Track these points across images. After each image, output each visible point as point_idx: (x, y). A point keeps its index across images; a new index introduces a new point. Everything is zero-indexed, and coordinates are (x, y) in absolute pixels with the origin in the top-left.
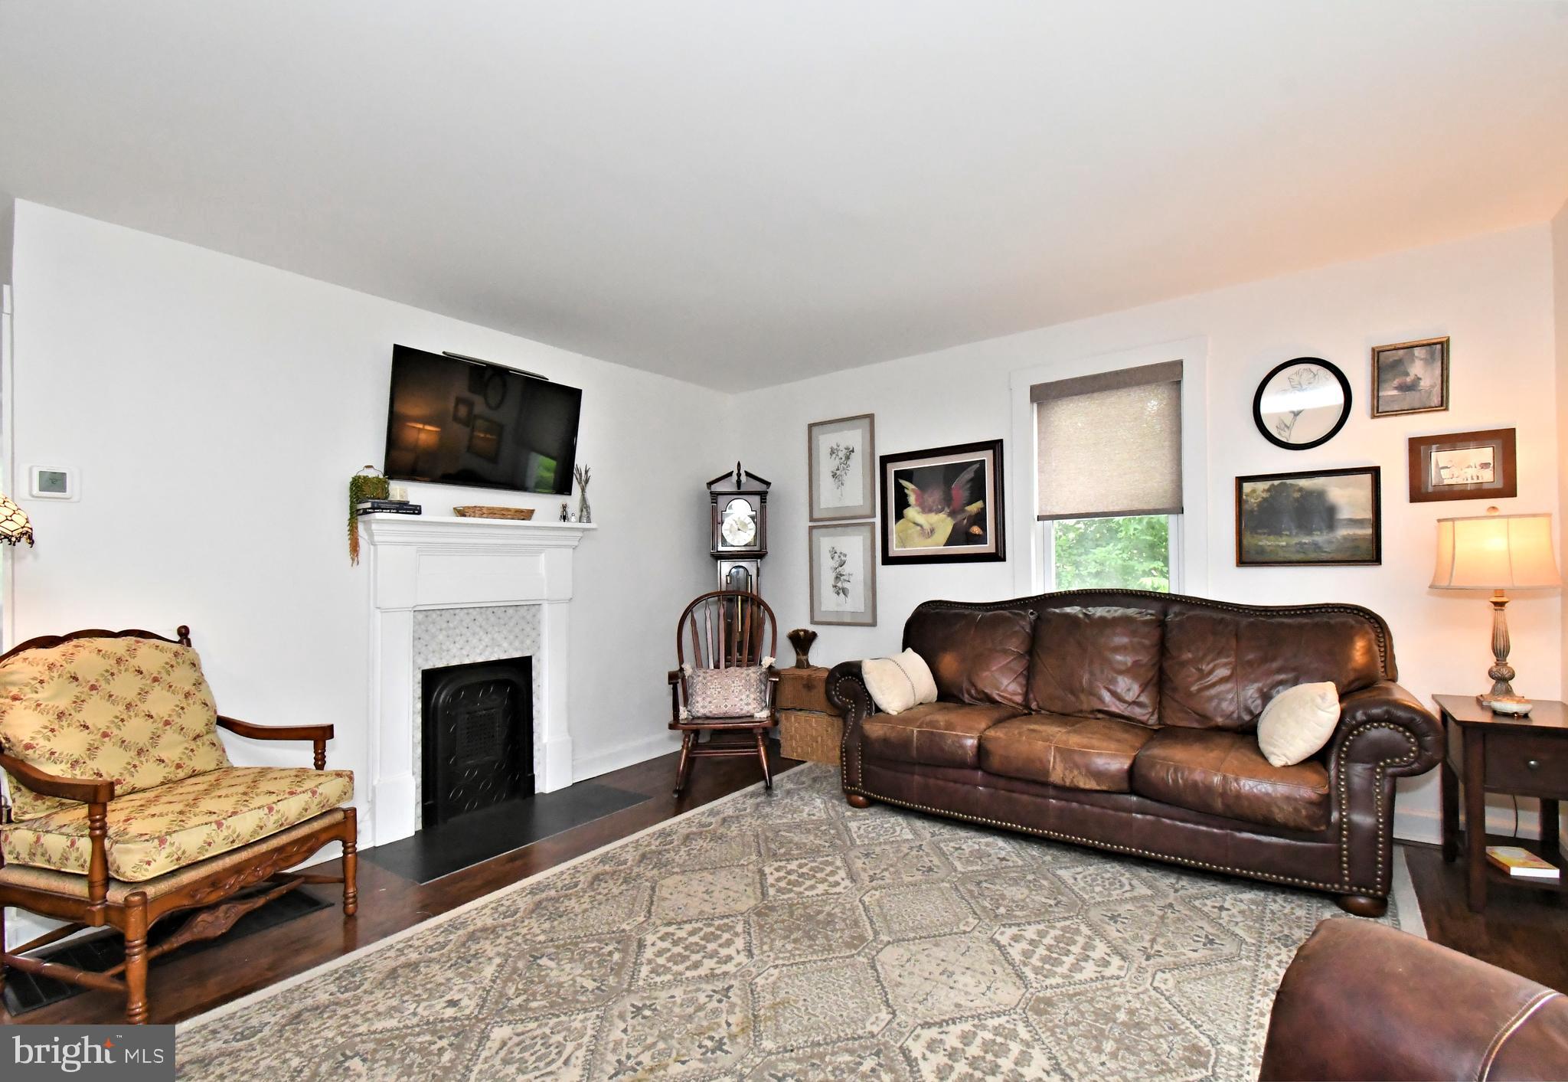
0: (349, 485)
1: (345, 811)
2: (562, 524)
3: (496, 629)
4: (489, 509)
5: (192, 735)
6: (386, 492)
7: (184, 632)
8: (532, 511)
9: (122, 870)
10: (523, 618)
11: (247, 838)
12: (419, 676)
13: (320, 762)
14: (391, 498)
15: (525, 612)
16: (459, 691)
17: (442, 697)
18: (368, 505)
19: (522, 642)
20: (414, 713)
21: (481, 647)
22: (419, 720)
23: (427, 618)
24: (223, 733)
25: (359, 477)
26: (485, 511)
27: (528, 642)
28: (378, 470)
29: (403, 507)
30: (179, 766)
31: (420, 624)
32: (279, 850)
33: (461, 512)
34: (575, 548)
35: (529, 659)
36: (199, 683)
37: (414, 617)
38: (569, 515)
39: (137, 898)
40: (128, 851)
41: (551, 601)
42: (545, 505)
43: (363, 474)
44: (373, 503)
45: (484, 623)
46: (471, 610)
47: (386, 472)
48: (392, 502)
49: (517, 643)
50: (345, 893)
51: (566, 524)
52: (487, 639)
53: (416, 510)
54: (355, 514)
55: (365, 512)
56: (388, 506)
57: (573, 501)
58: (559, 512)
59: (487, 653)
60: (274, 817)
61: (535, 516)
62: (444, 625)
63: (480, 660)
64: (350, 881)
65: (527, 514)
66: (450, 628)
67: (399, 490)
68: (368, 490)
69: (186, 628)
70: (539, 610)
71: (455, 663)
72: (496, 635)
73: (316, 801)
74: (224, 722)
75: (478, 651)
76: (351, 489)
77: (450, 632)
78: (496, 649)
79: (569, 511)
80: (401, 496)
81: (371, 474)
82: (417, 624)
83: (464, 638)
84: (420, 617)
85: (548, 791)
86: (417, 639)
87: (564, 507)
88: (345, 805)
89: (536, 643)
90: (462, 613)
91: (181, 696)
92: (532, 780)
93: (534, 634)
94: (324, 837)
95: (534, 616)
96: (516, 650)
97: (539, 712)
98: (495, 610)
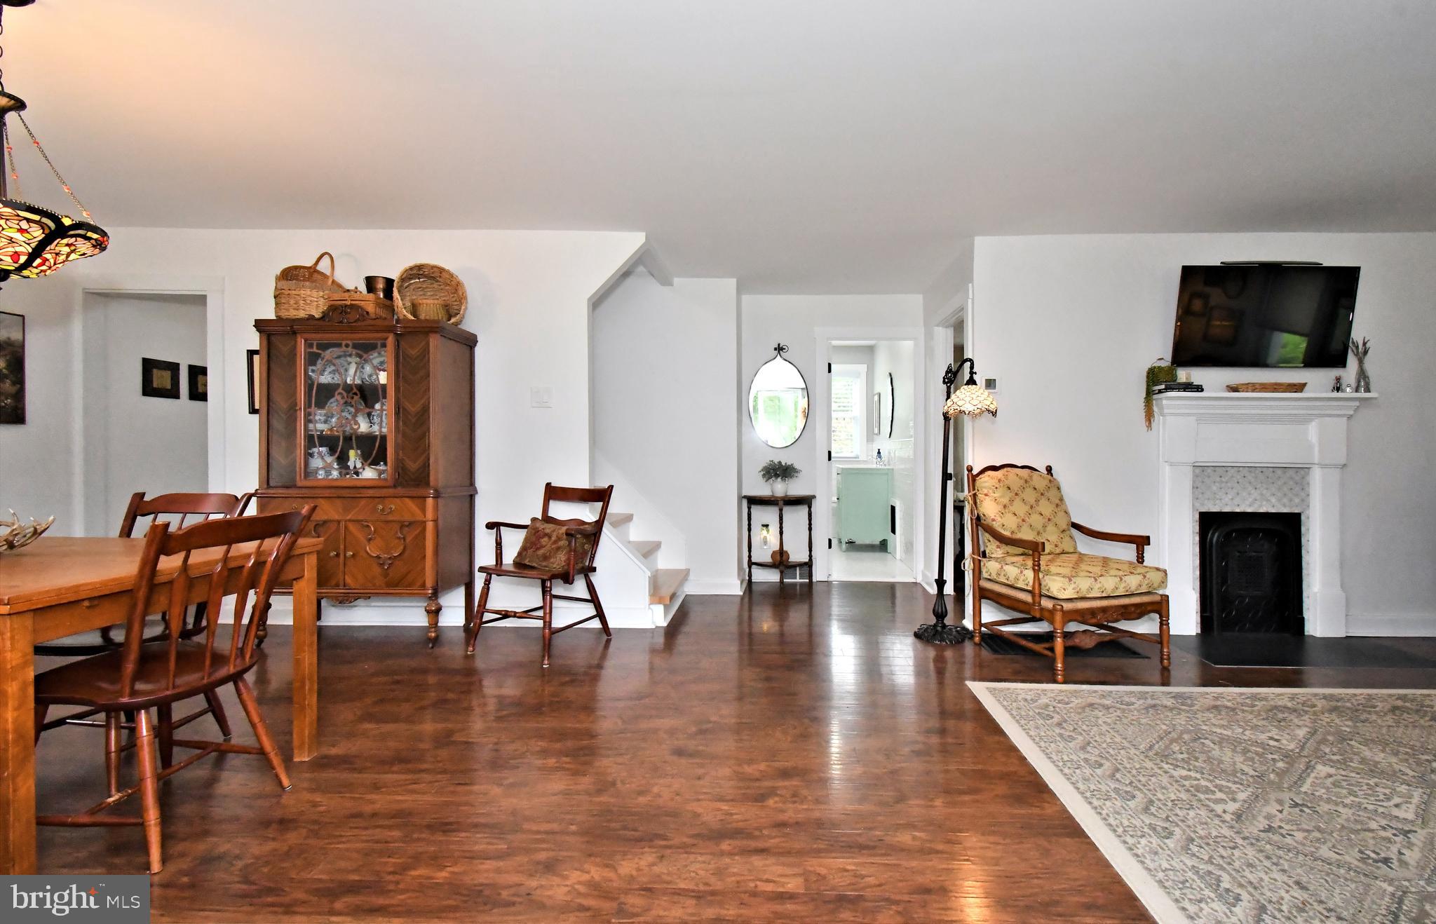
0: (1145, 374)
1: (1161, 596)
2: (1335, 394)
3: (1265, 486)
4: (1261, 384)
5: (1061, 529)
6: (1174, 378)
7: (1049, 469)
8: (1305, 385)
9: (1051, 590)
10: (1291, 478)
11: (1109, 593)
12: (1197, 516)
13: (1140, 559)
14: (1179, 381)
15: (1297, 474)
16: (1231, 533)
17: (1215, 537)
18: (1163, 387)
19: (1291, 500)
20: (1193, 544)
21: (1251, 500)
22: (1197, 550)
23: (1203, 473)
24: (1074, 532)
25: (1155, 367)
26: (1257, 386)
27: (1297, 500)
28: (1166, 363)
29: (1189, 387)
30: (1056, 546)
31: (1197, 476)
32: (1125, 607)
33: (1234, 389)
34: (1350, 417)
35: (1299, 515)
36: (1061, 499)
37: (1194, 471)
38: (1343, 387)
39: (1059, 607)
40: (1054, 580)
41: (1323, 466)
42: (1318, 379)
43: (1156, 365)
44: (1166, 385)
45: (1253, 480)
46: (1241, 469)
47: (1173, 363)
48: (1179, 384)
49: (1285, 500)
50: (1162, 652)
51: (1340, 395)
52: (1255, 494)
53: (1199, 389)
54: (1149, 393)
55: (1160, 392)
56: (1177, 387)
57: (1350, 373)
58: (1332, 383)
59: (1256, 506)
60: (1123, 585)
61: (1306, 388)
62: (1218, 479)
63: (1249, 510)
64: (1165, 644)
65: (1300, 387)
66: (1222, 482)
67: (1183, 375)
68: (1162, 376)
69: (1050, 467)
70: (1308, 474)
71: (1227, 509)
72: (1265, 492)
73: (1146, 582)
74: (1075, 526)
75: (1248, 503)
76: (1148, 377)
77: (1223, 485)
78: (1264, 503)
79: (1344, 382)
80: (1187, 378)
81: (1164, 364)
82: (1196, 476)
83: (1235, 491)
84: (1198, 471)
85: (1318, 635)
86: (1195, 488)
87: (1338, 379)
88: (1161, 592)
89: (1305, 501)
90: (1232, 471)
91: (1054, 506)
92: (1301, 622)
93: (1303, 494)
94: (1149, 608)
95: (1303, 478)
96: (1284, 506)
97: (1308, 564)
98: (1264, 470)
